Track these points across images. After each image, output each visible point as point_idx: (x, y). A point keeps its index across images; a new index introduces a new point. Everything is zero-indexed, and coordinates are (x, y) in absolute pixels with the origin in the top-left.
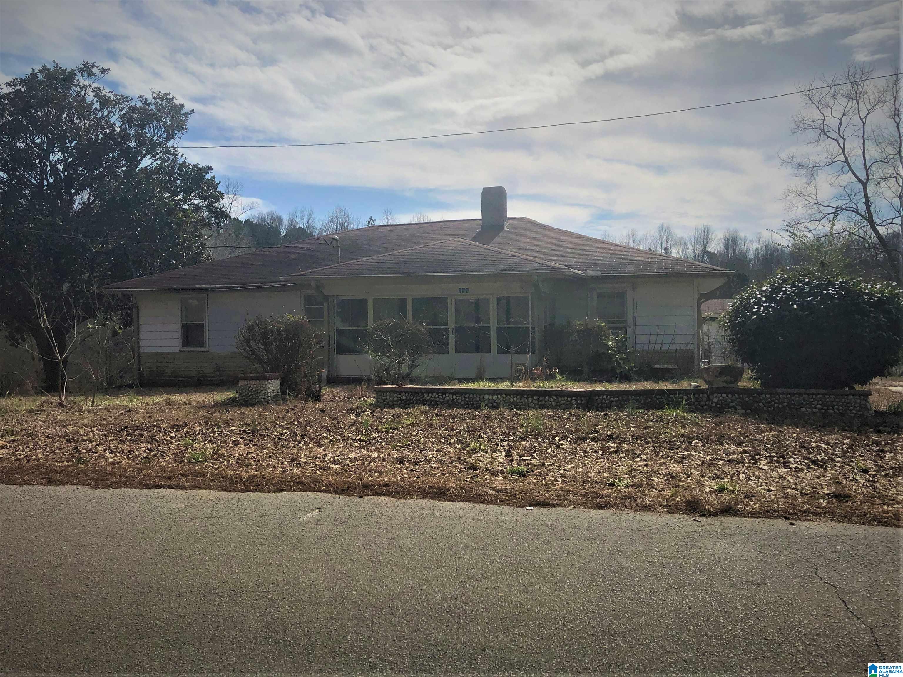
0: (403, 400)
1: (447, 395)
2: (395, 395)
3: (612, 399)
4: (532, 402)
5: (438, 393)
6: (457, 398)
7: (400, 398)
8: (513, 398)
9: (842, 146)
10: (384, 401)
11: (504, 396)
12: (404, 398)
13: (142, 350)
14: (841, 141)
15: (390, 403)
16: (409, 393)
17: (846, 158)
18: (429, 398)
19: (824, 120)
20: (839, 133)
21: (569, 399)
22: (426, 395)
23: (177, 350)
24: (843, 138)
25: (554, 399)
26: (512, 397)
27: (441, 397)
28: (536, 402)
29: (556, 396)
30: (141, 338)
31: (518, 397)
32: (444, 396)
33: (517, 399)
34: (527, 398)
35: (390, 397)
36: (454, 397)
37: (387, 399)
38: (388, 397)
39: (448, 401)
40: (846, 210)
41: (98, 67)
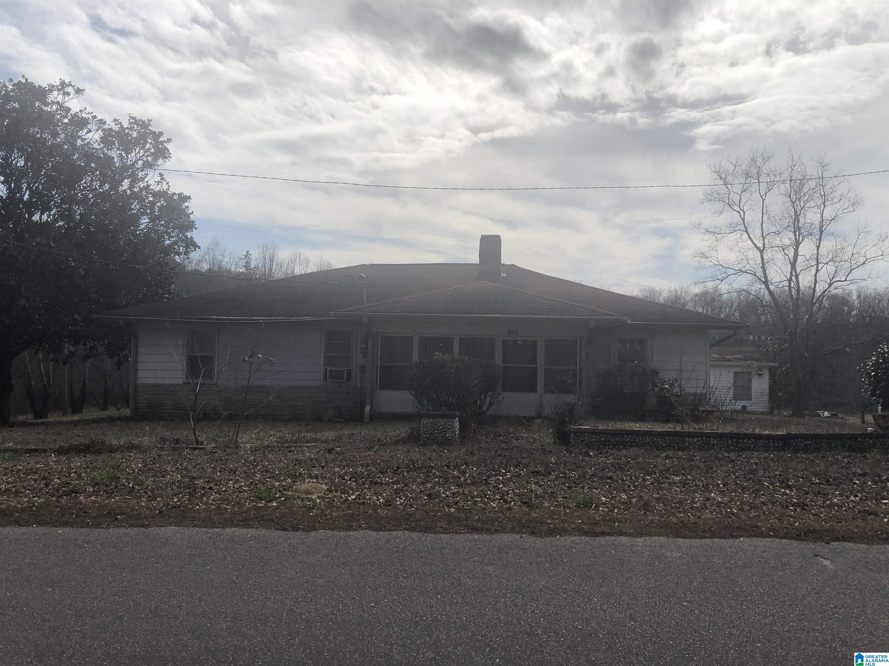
0: (602, 441)
1: (647, 436)
2: (594, 436)
3: (806, 442)
4: (732, 444)
5: (637, 435)
6: (658, 440)
7: (599, 439)
8: (713, 441)
9: (743, 217)
10: (583, 441)
11: (704, 438)
12: (603, 439)
13: (141, 381)
14: (742, 213)
15: (589, 444)
16: (608, 434)
17: (746, 228)
18: (628, 439)
19: (729, 194)
20: (740, 207)
21: (767, 442)
22: (625, 437)
23: (181, 382)
24: (743, 211)
25: (752, 442)
26: (712, 439)
27: (641, 439)
28: (735, 444)
29: (754, 439)
30: (139, 368)
31: (718, 439)
32: (644, 438)
33: (717, 442)
34: (727, 441)
35: (589, 438)
36: (655, 439)
37: (585, 440)
38: (586, 438)
39: (648, 442)
40: (745, 272)
41: (74, 86)
